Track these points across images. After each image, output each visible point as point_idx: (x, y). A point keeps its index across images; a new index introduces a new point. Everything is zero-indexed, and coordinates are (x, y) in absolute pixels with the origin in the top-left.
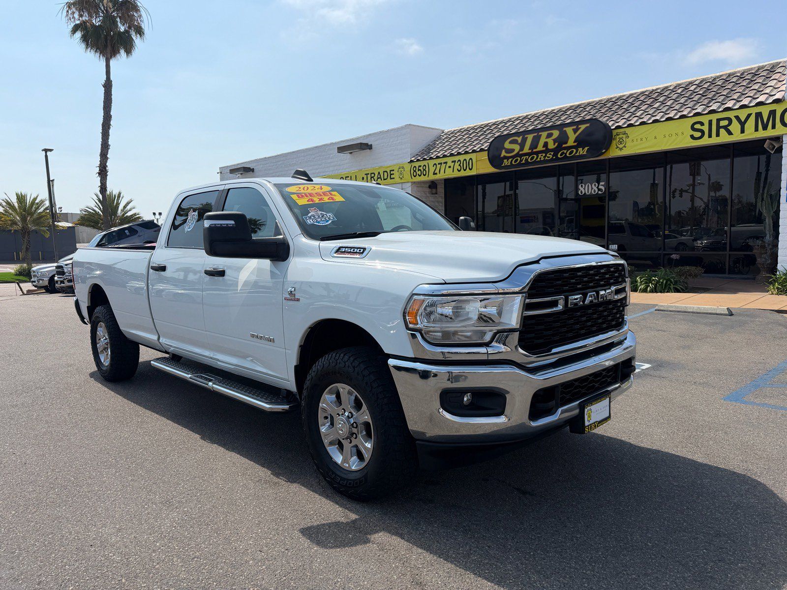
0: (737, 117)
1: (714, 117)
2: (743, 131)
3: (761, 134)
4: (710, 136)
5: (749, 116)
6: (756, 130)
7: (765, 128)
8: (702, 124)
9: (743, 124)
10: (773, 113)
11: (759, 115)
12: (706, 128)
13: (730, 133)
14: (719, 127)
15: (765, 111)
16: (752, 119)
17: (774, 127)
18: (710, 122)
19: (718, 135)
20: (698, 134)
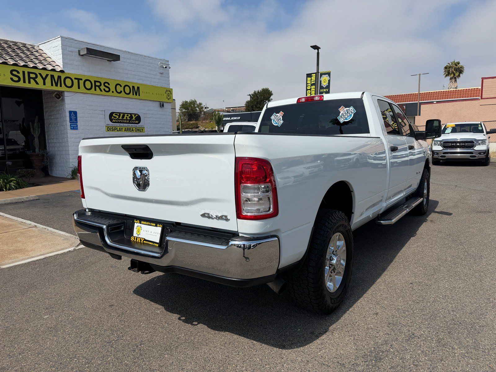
0: (40, 74)
1: (26, 70)
2: (44, 84)
3: (54, 88)
4: (24, 82)
5: (47, 75)
6: (52, 85)
7: (57, 85)
8: (18, 72)
9: (44, 79)
10: (59, 77)
11: (52, 77)
12: (21, 75)
13: (37, 83)
14: (30, 78)
15: (56, 75)
16: (49, 77)
17: (61, 86)
18: (24, 72)
19: (29, 82)
20: (16, 79)
